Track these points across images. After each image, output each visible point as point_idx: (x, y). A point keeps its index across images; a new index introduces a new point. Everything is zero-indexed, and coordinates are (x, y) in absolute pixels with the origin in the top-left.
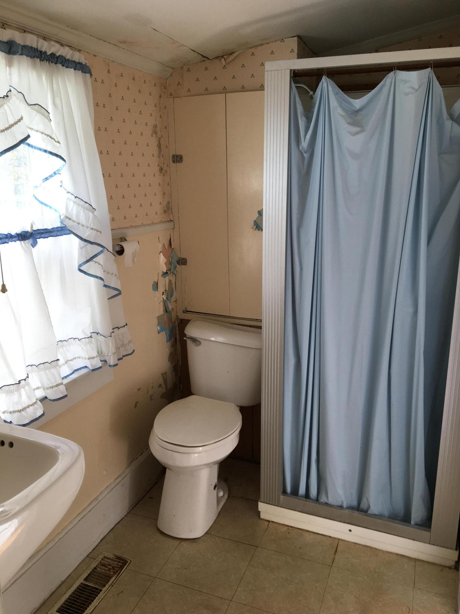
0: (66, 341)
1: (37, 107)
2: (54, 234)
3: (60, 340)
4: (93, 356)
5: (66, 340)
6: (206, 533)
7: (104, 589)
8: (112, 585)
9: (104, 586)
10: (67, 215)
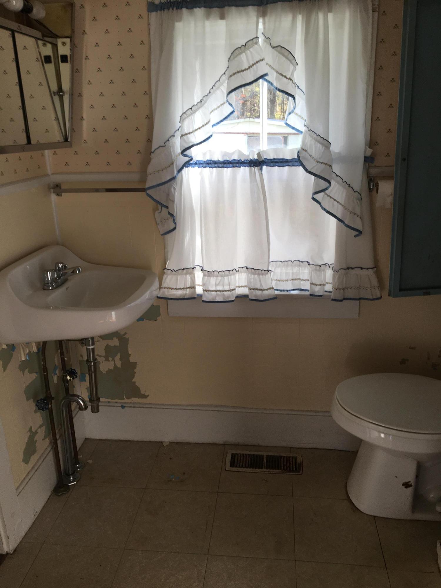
0: (292, 262)
1: (279, 48)
2: (290, 164)
3: (299, 260)
4: (316, 283)
5: (292, 260)
6: (374, 517)
7: (264, 470)
8: (270, 473)
9: (267, 468)
10: (304, 148)
